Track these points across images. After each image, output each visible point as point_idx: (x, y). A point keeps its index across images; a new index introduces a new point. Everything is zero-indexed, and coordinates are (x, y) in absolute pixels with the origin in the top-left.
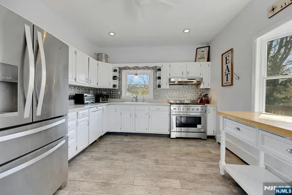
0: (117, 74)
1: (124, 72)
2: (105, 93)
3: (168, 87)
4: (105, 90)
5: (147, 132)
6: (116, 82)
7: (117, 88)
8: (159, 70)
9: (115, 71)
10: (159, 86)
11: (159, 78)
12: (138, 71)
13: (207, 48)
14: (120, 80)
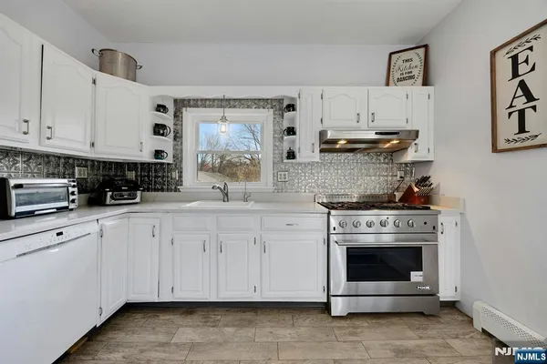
0: (167, 120)
1: (189, 115)
2: (131, 175)
3: (317, 157)
4: (133, 166)
5: (257, 298)
6: (166, 143)
7: (169, 159)
8: (291, 107)
9: (161, 108)
10: (291, 155)
11: (291, 131)
12: (230, 113)
13: (421, 51)
14: (178, 137)
